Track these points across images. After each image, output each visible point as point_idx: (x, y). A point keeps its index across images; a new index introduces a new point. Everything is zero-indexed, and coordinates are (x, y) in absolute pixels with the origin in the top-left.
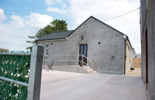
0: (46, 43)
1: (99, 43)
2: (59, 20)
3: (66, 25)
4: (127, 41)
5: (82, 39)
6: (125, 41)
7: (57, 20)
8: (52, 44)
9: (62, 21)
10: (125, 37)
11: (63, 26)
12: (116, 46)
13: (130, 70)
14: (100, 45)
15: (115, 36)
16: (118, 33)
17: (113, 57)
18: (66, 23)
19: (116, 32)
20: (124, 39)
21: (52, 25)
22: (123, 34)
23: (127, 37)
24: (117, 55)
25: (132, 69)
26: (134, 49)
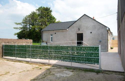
0: (51, 33)
1: (91, 33)
2: (44, 7)
3: (51, 11)
4: (109, 31)
5: (79, 30)
6: (108, 31)
7: (42, 7)
8: (55, 33)
9: (46, 8)
10: (107, 29)
11: (48, 13)
12: (102, 34)
13: (111, 49)
14: (91, 34)
15: (101, 28)
16: (103, 26)
17: (100, 42)
18: (51, 10)
19: (102, 26)
20: (107, 30)
21: (38, 11)
22: (106, 27)
23: (109, 29)
24: (103, 40)
25: (112, 48)
26: (112, 33)
